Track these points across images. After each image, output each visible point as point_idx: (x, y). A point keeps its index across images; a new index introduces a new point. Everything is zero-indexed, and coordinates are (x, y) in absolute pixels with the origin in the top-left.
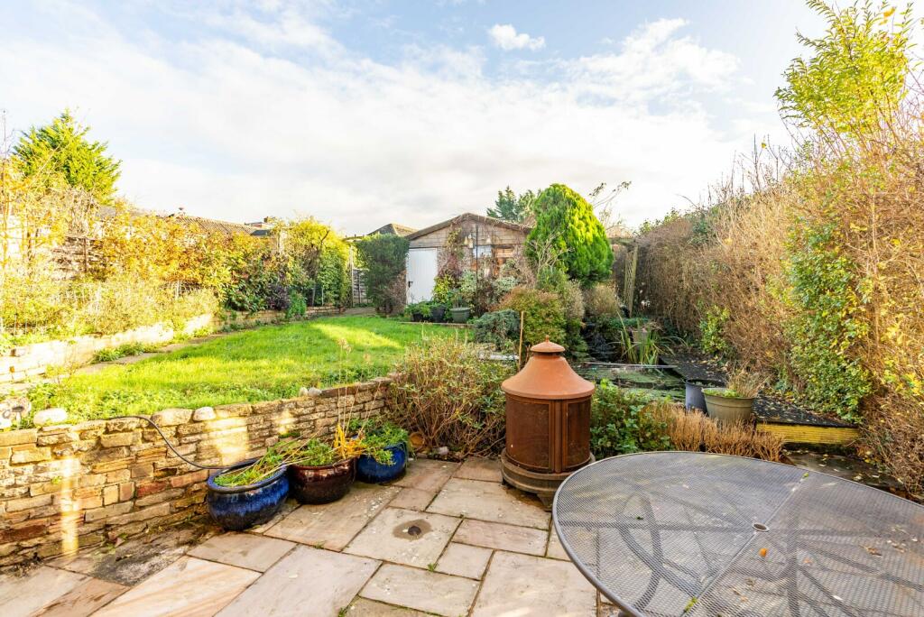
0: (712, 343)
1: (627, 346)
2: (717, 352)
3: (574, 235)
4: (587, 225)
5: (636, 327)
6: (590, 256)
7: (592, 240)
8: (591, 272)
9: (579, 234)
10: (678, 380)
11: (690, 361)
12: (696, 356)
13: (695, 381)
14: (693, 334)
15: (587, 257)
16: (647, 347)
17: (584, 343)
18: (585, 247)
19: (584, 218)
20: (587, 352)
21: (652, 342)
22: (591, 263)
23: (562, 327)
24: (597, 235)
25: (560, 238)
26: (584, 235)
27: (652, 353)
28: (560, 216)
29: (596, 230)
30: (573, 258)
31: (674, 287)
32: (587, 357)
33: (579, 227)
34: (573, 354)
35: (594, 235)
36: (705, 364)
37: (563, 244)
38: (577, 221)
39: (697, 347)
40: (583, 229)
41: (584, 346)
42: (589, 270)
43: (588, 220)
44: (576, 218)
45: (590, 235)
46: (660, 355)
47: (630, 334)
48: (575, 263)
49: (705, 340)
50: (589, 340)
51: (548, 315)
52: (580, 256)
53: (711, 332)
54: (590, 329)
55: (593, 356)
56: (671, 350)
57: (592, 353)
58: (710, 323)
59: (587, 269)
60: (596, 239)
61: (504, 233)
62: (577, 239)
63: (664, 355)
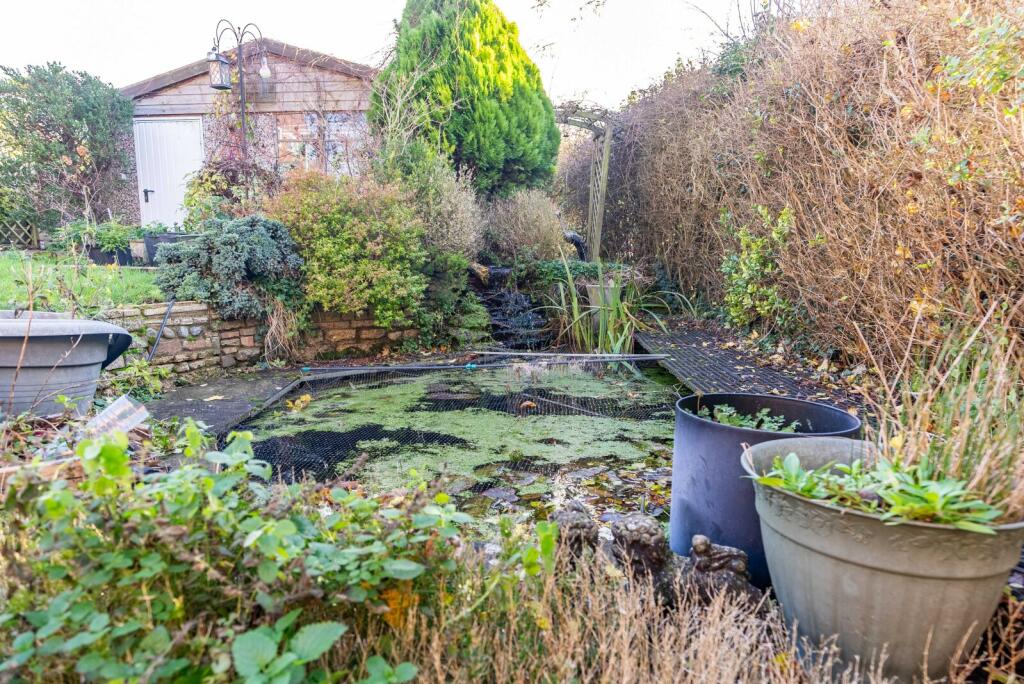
0: (748, 302)
1: (571, 315)
2: (757, 321)
3: (469, 75)
4: (500, 56)
5: (596, 277)
6: (505, 124)
7: (510, 90)
8: (507, 161)
9: (481, 72)
10: (668, 390)
11: (699, 343)
12: (713, 333)
13: (711, 401)
14: (708, 292)
15: (498, 125)
16: (612, 317)
17: (482, 310)
18: (494, 103)
19: (495, 42)
20: (486, 329)
21: (624, 306)
22: (507, 142)
23: (415, 270)
24: (523, 81)
25: (439, 78)
26: (492, 76)
27: (621, 329)
28: (441, 32)
29: (522, 74)
30: (467, 126)
31: (675, 202)
32: (483, 340)
33: (482, 58)
34: (453, 333)
35: (516, 82)
36: (732, 351)
37: (444, 92)
38: (478, 45)
39: (713, 317)
40: (492, 64)
41: (481, 316)
42: (502, 156)
43: (505, 49)
44: (476, 38)
45: (506, 80)
46: (636, 332)
47: (583, 292)
48: (472, 135)
49: (730, 298)
50: (494, 305)
51: (372, 236)
52: (481, 120)
53: (746, 275)
54: (497, 280)
55: (498, 337)
56: (662, 324)
57: (498, 334)
58: (744, 255)
59: (497, 152)
60: (520, 91)
61: (340, 86)
62: (475, 82)
63: (647, 335)
